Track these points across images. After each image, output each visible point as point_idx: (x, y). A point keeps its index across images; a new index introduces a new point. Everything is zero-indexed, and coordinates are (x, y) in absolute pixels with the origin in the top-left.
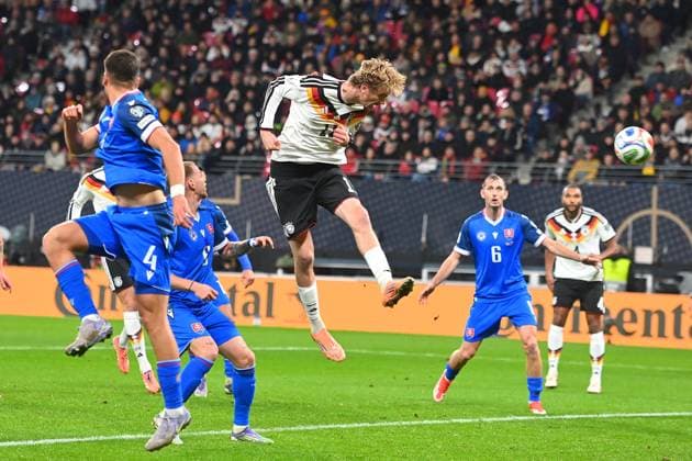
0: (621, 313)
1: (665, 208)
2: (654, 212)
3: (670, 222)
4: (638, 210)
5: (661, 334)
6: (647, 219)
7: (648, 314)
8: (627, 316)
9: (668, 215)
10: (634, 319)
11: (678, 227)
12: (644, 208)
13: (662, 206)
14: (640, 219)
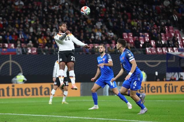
1: (13, 60)
2: (11, 61)
3: (15, 64)
4: (6, 61)
6: (9, 63)
8: (27, 90)
9: (14, 62)
10: (29, 91)
11: (17, 65)
12: (8, 60)
13: (13, 59)
14: (7, 63)
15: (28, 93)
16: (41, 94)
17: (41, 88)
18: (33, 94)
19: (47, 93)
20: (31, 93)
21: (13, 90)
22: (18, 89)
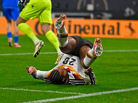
0: (85, 27)
5: (98, 33)
7: (94, 27)
8: (87, 27)
10: (89, 28)
15: (87, 31)
16: (104, 33)
17: (104, 26)
18: (93, 33)
19: (111, 32)
20: (91, 31)
21: (70, 26)
22: (75, 26)
